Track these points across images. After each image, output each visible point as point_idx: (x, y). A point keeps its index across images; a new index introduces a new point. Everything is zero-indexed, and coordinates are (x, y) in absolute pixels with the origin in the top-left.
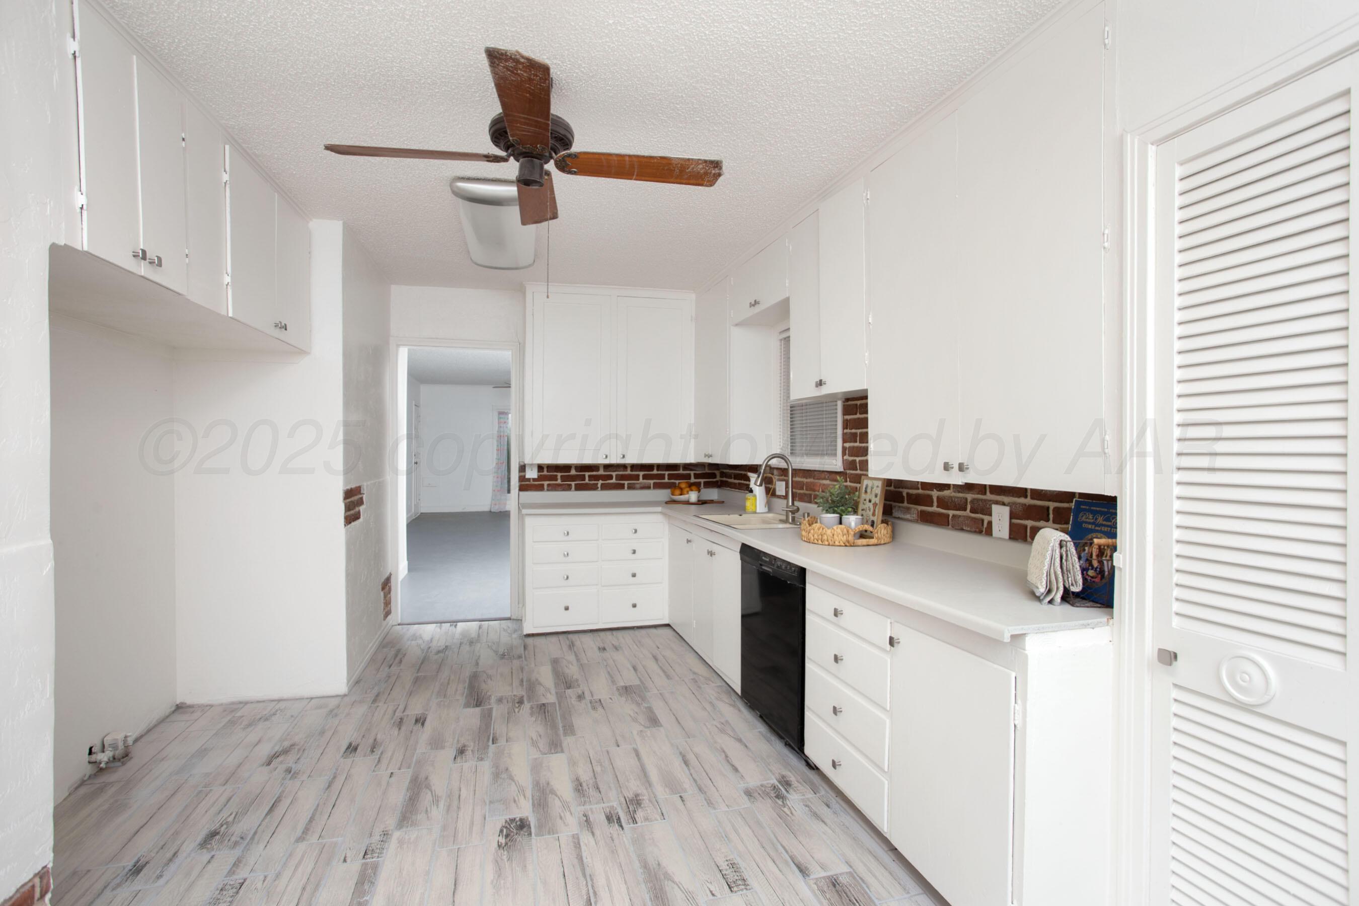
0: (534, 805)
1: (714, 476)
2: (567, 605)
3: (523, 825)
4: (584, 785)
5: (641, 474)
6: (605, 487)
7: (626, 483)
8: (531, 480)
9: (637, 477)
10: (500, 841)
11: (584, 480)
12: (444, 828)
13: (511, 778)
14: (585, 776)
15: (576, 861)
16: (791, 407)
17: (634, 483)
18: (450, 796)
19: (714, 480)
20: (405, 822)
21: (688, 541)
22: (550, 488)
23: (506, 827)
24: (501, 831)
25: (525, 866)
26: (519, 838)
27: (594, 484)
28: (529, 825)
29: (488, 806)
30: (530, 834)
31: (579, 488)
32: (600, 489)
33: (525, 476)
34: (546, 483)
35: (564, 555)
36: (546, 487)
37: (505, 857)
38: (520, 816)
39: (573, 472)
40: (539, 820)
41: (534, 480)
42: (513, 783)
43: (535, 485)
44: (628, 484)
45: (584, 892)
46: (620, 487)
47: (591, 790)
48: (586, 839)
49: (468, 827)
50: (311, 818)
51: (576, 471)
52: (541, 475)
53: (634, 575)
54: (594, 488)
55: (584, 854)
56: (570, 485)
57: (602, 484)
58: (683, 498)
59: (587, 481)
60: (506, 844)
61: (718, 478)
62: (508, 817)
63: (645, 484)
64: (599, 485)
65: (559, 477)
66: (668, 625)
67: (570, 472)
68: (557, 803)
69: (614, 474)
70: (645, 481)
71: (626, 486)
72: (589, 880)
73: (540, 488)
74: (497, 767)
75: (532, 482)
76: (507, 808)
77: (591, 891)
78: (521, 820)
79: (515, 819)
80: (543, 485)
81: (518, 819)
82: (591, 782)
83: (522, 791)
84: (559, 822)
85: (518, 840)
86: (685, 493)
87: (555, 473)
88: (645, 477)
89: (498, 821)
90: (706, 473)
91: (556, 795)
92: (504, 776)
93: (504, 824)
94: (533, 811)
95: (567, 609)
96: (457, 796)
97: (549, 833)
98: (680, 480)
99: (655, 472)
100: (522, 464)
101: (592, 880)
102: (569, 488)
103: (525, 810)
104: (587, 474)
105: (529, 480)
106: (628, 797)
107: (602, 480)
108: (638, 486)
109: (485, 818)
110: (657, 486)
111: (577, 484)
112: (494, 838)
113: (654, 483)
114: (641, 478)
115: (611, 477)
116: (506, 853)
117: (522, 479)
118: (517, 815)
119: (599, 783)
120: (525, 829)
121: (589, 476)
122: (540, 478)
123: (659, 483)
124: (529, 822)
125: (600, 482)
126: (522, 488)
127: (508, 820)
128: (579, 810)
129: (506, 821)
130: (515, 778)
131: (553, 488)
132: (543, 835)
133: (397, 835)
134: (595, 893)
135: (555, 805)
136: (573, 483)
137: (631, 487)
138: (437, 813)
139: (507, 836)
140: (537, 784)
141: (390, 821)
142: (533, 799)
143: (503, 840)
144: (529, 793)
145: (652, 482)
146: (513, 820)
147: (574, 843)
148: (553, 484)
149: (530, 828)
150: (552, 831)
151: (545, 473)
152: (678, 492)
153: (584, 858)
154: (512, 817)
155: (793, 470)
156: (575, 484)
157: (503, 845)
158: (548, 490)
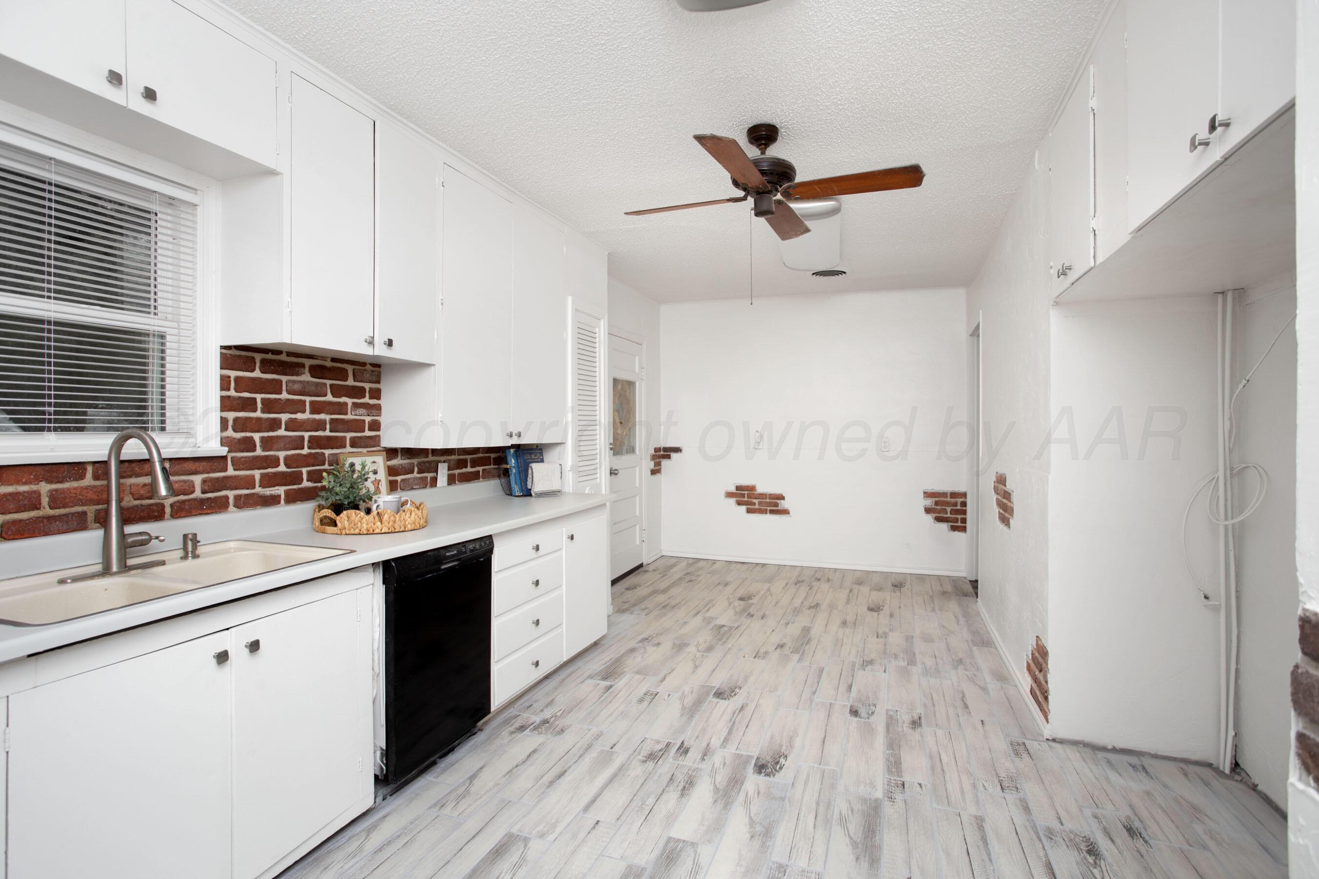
0: (742, 783)
3: (761, 768)
4: (680, 788)
10: (784, 761)
12: (833, 787)
13: (752, 822)
14: (672, 795)
15: (734, 731)
18: (827, 822)
20: (873, 805)
23: (776, 770)
24: (781, 768)
25: (771, 738)
26: (768, 758)
28: (754, 766)
29: (787, 796)
30: (758, 759)
37: (784, 748)
38: (758, 777)
40: (744, 769)
42: (752, 815)
45: (740, 715)
47: (679, 781)
48: (715, 742)
49: (810, 781)
50: (987, 844)
55: (726, 734)
60: (780, 757)
62: (772, 779)
68: (719, 778)
72: (733, 719)
74: (763, 844)
76: (769, 787)
77: (735, 715)
78: (760, 773)
79: (765, 775)
81: (763, 774)
82: (671, 788)
83: (747, 802)
84: (728, 763)
85: (769, 757)
89: (781, 778)
91: (715, 786)
92: (759, 828)
93: (777, 774)
94: (745, 777)
96: (818, 818)
97: (742, 755)
101: (731, 719)
103: (753, 782)
106: (653, 763)
109: (793, 784)
112: (789, 764)
116: (782, 751)
118: (762, 779)
119: (665, 785)
120: (760, 763)
124: (753, 769)
127: (772, 776)
128: (706, 766)
129: (774, 775)
130: (747, 820)
132: (748, 756)
133: (879, 794)
134: (734, 713)
135: (722, 778)
138: (841, 806)
139: (777, 763)
140: (727, 805)
141: (888, 810)
142: (740, 790)
143: (782, 760)
144: (741, 797)
146: (768, 775)
147: (727, 743)
149: (755, 764)
150: (739, 756)
153: (727, 732)
154: (767, 778)
157: (782, 757)
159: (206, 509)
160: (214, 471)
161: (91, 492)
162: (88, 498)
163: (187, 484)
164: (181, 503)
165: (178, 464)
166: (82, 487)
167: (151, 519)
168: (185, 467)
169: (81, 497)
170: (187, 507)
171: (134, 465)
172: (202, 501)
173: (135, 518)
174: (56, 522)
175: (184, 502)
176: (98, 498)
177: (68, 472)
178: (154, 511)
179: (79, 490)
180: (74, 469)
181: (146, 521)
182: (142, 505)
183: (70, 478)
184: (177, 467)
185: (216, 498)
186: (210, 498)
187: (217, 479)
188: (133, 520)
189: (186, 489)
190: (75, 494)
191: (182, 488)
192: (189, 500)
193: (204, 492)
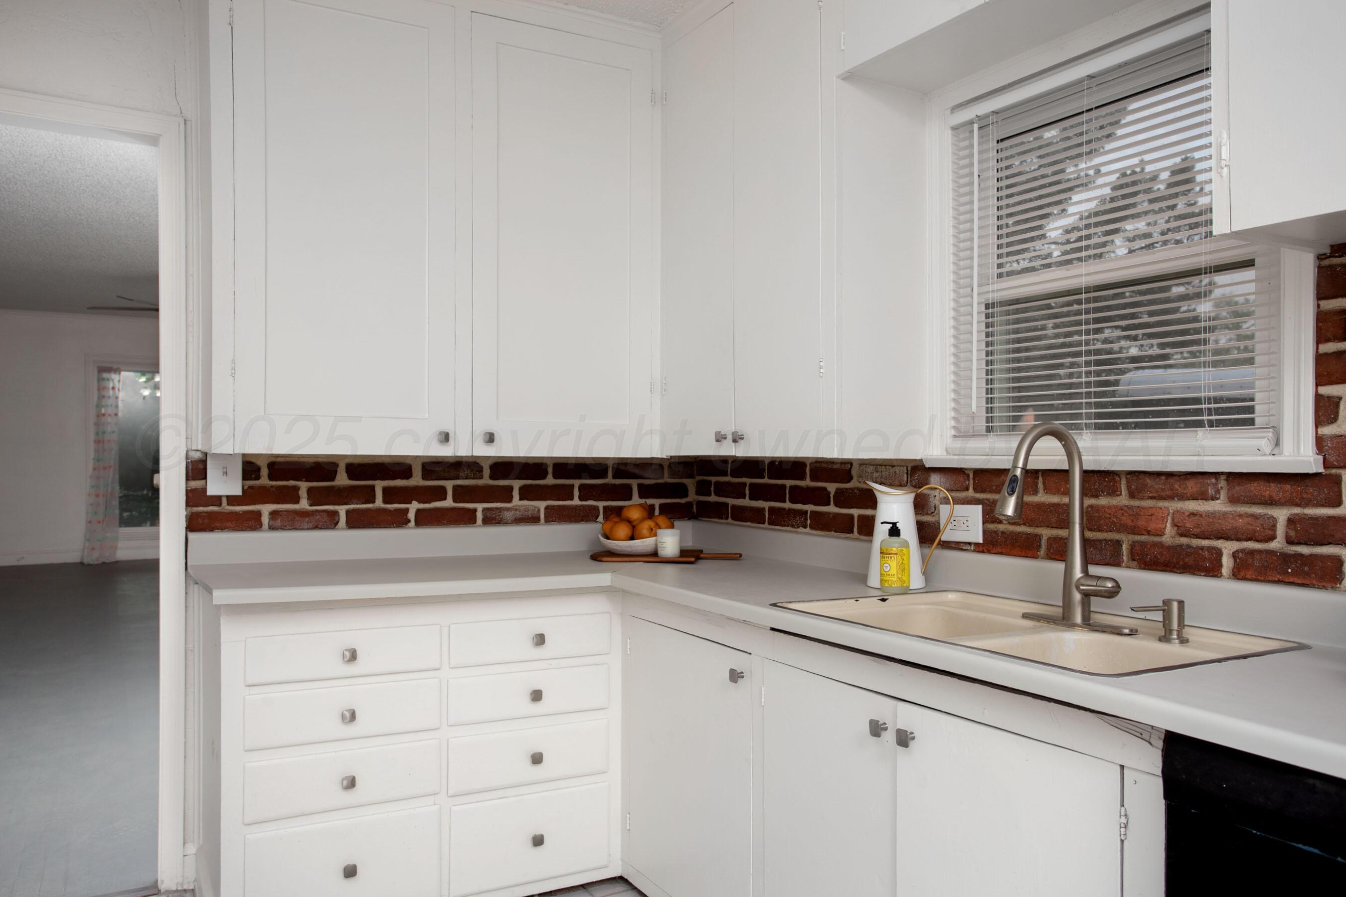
1: (681, 491)
2: (351, 863)
5: (517, 484)
6: (425, 519)
7: (480, 507)
8: (224, 501)
9: (505, 495)
11: (374, 502)
16: (987, 306)
17: (499, 510)
19: (683, 501)
21: (735, 676)
22: (278, 523)
27: (397, 510)
31: (356, 521)
32: (413, 523)
33: (204, 490)
34: (266, 509)
35: (343, 717)
36: (265, 520)
39: (342, 479)
41: (232, 500)
43: (235, 514)
44: (484, 510)
46: (466, 518)
51: (351, 477)
52: (251, 487)
53: (537, 759)
54: (398, 520)
56: (335, 514)
57: (418, 512)
58: (642, 544)
59: (379, 503)
61: (692, 497)
63: (527, 510)
64: (411, 515)
65: (303, 493)
66: (621, 879)
67: (333, 479)
69: (449, 485)
70: (525, 503)
71: (479, 516)
73: (251, 522)
75: (226, 508)
80: (258, 514)
86: (645, 532)
87: (292, 483)
88: (526, 493)
90: (666, 484)
95: (350, 872)
98: (607, 500)
99: (550, 480)
100: (197, 456)
102: (331, 521)
104: (379, 485)
105: (217, 500)
107: (420, 502)
108: (508, 515)
110: (555, 516)
111: (354, 510)
113: (547, 508)
114: (516, 494)
115: (440, 493)
117: (195, 497)
121: (385, 490)
122: (249, 496)
123: (559, 506)
125: (414, 507)
126: (194, 524)
131: (281, 522)
136: (342, 510)
137: (491, 519)
145: (542, 505)
148: (288, 511)
151: (264, 480)
152: (623, 530)
155: (1086, 474)
156: (348, 513)
158: (272, 528)
159: (1292, 574)
160: (1307, 504)
161: (1126, 515)
162: (1122, 522)
163: (1259, 522)
164: (1248, 553)
165: (1239, 485)
166: (1116, 507)
167: (1199, 570)
168: (1250, 491)
169: (1115, 520)
170: (1257, 563)
171: (1171, 480)
172: (1285, 559)
173: (1178, 563)
174: (1090, 548)
175: (1252, 552)
176: (1133, 524)
177: (1100, 484)
178: (1204, 559)
179: (1114, 510)
180: (1105, 481)
181: (1194, 574)
182: (1189, 546)
183: (1103, 493)
184: (1237, 488)
185: (1312, 556)
186: (1301, 555)
187: (1315, 519)
188: (1174, 567)
189: (1255, 531)
190: (1110, 514)
191: (1250, 527)
192: (1260, 552)
193: (1290, 542)
